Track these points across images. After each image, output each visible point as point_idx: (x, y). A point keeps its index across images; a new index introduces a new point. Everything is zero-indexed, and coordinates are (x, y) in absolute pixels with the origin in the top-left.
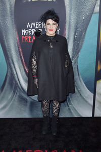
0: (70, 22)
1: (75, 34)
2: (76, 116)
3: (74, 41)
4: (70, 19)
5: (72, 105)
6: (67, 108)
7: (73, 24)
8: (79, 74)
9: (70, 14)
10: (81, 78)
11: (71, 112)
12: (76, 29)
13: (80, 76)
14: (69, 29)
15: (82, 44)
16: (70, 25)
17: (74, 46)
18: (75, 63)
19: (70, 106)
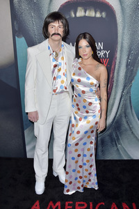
0: (122, 43)
1: (128, 58)
2: (125, 158)
3: (127, 66)
4: (123, 39)
5: (121, 145)
6: (115, 149)
7: (126, 45)
8: (131, 107)
9: (123, 33)
10: (134, 112)
11: (120, 154)
12: (130, 52)
13: (133, 110)
14: (121, 51)
15: (137, 70)
16: (122, 47)
17: (126, 73)
18: (128, 93)
19: (119, 146)
